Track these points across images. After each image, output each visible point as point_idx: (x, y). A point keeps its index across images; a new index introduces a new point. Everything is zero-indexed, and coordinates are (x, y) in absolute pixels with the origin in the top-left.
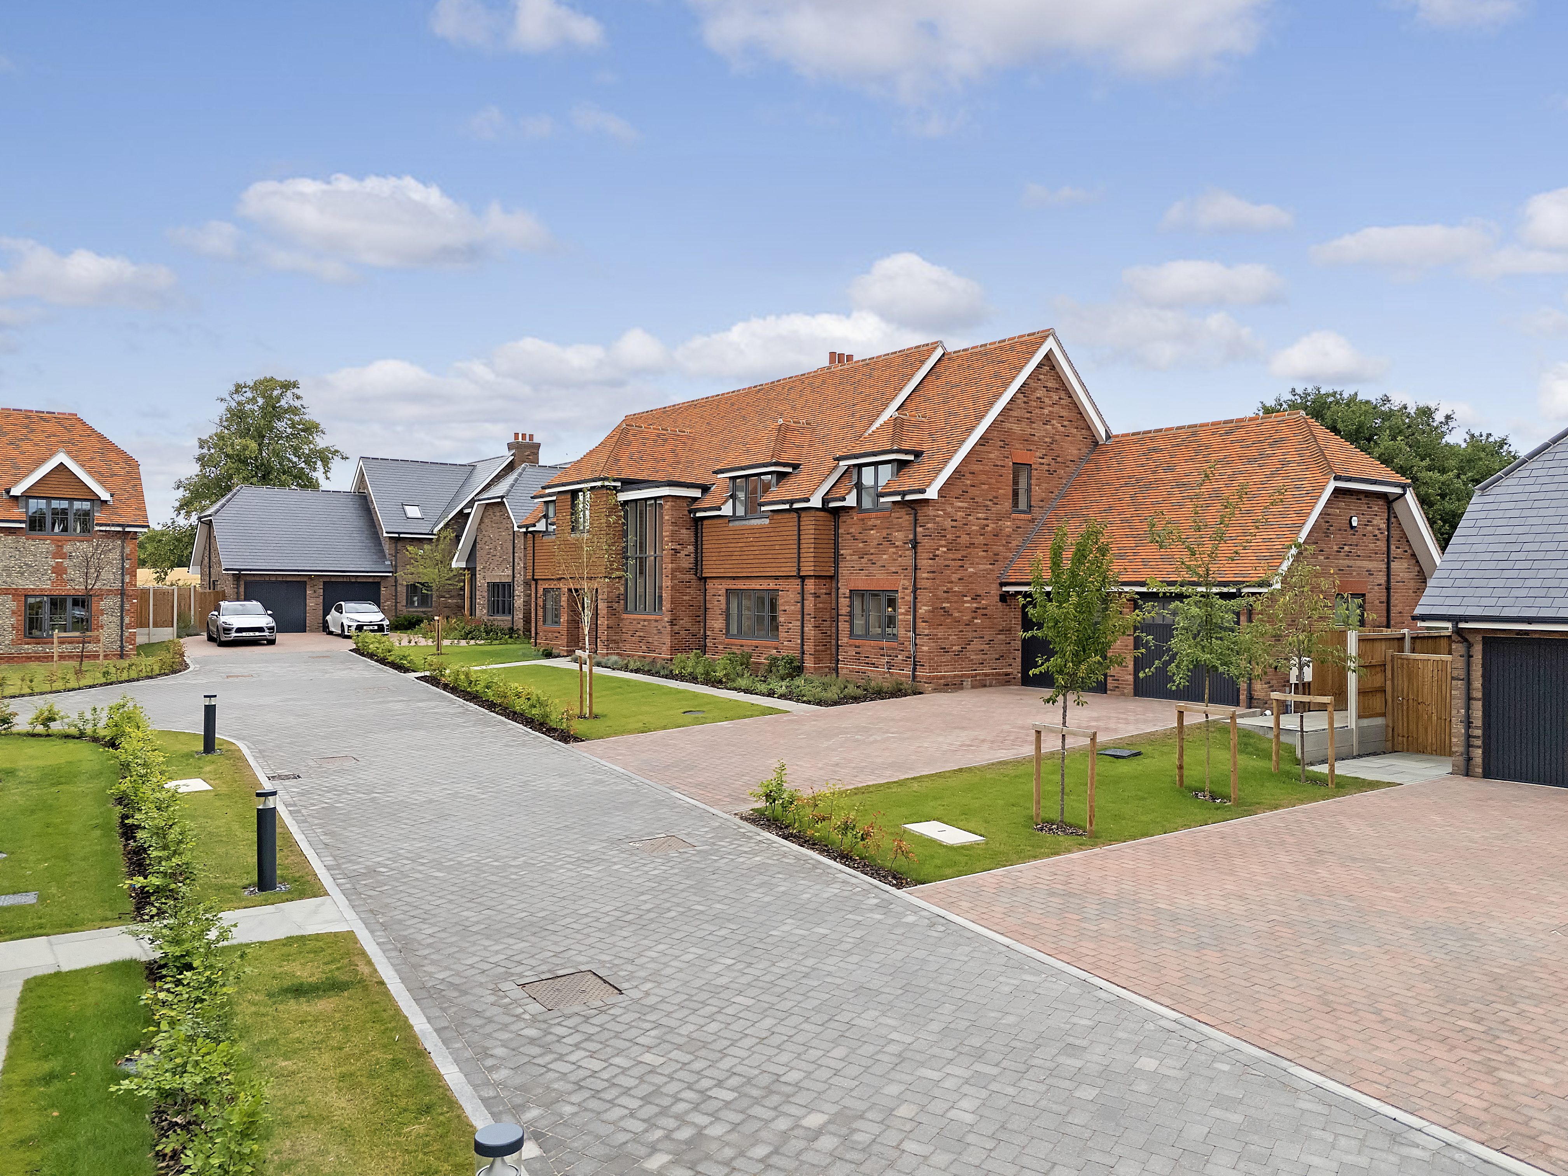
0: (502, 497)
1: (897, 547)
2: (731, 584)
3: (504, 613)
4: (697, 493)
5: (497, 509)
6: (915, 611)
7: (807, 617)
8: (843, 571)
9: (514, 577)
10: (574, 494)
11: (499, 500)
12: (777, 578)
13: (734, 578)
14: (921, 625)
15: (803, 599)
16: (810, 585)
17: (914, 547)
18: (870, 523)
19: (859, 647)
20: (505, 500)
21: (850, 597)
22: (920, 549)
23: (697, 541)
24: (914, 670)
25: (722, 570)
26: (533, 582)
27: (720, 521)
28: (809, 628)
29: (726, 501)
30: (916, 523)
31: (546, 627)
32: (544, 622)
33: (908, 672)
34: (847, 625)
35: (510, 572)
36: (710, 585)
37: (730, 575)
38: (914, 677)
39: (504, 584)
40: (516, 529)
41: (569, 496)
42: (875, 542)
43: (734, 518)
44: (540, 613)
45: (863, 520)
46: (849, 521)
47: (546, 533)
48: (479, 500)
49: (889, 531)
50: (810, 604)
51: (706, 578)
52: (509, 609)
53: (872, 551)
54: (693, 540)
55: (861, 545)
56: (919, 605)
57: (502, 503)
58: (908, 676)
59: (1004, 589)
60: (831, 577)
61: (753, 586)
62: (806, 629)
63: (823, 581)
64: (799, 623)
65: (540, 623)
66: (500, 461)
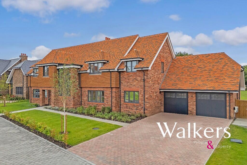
0: (20, 67)
1: (139, 81)
2: (89, 89)
3: (20, 94)
4: (79, 67)
5: (18, 70)
6: (144, 96)
7: (113, 97)
8: (122, 87)
9: (23, 86)
10: (44, 67)
11: (19, 68)
12: (103, 88)
13: (90, 88)
14: (146, 100)
15: (112, 93)
16: (114, 90)
17: (144, 81)
18: (130, 75)
19: (127, 105)
20: (21, 68)
21: (124, 92)
22: (145, 81)
23: (79, 78)
24: (144, 111)
25: (87, 86)
26: (30, 88)
27: (86, 74)
28: (114, 100)
29: (88, 69)
30: (144, 75)
31: (34, 98)
32: (33, 97)
33: (142, 111)
34: (123, 99)
35: (22, 85)
36: (83, 89)
37: (90, 87)
38: (144, 113)
39: (20, 87)
40: (24, 75)
41: (43, 67)
42: (132, 80)
43: (90, 73)
44: (32, 95)
45: (128, 74)
46: (124, 74)
47: (34, 76)
48: (13, 68)
49: (136, 77)
50: (114, 95)
51: (82, 87)
52: (22, 93)
53: (131, 82)
54: (78, 78)
55: (127, 80)
56: (145, 95)
57: (20, 69)
58: (142, 112)
59: (160, 90)
60: (119, 88)
61: (96, 90)
62: (113, 100)
63: (117, 89)
64: (111, 99)
65: (32, 97)
66: (17, 60)
